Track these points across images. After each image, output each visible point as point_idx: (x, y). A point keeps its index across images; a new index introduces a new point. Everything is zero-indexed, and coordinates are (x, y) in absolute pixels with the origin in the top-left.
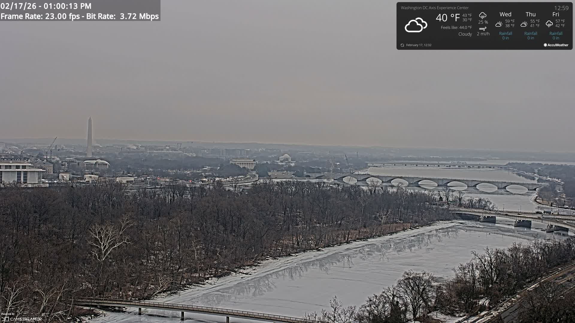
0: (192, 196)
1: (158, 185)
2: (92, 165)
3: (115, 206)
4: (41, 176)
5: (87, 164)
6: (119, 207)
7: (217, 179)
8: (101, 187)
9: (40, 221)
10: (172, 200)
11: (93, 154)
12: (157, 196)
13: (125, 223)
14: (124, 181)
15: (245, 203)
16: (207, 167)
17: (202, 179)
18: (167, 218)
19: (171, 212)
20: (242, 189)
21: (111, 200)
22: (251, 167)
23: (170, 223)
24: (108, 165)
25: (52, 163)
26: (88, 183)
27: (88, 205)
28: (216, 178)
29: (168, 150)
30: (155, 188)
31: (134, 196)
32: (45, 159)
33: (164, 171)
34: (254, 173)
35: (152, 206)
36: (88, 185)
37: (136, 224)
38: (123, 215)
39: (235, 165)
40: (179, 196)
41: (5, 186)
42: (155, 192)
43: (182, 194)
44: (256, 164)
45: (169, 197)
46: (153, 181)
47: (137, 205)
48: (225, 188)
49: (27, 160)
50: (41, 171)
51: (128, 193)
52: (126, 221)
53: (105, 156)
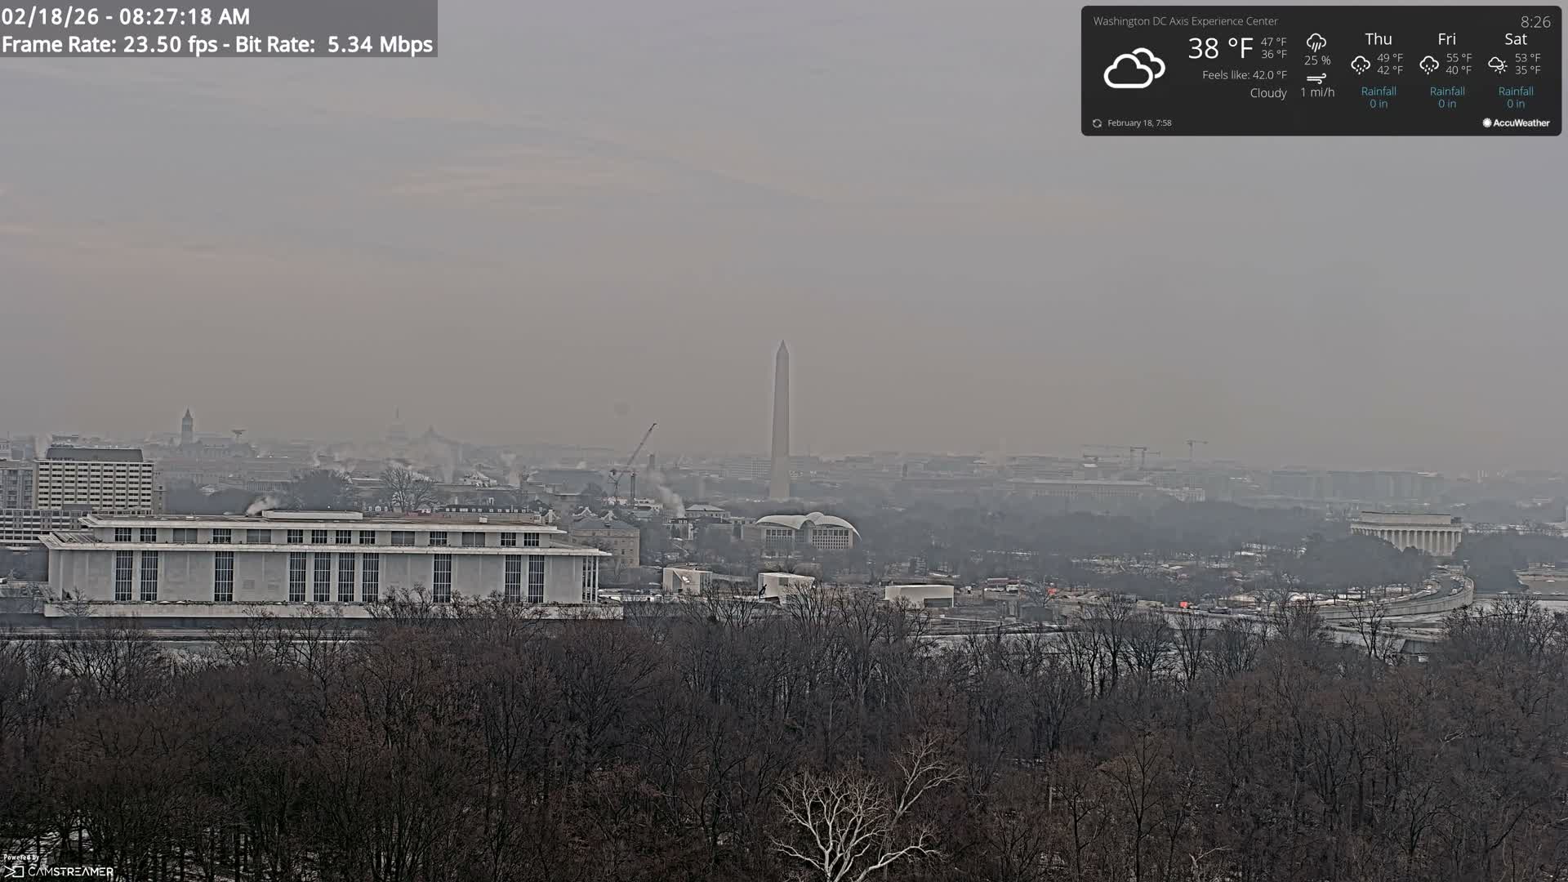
0: (1193, 666)
1: (1052, 621)
2: (790, 533)
3: (877, 702)
4: (594, 573)
5: (772, 528)
6: (894, 706)
7: (1296, 598)
8: (823, 622)
9: (589, 751)
10: (1106, 683)
11: (794, 488)
12: (1046, 663)
13: (917, 773)
14: (916, 601)
15: (1417, 701)
16: (1255, 546)
17: (1231, 598)
18: (1088, 756)
19: (1102, 732)
20: (1404, 640)
21: (865, 678)
22: (1442, 547)
23: (1101, 775)
24: (850, 536)
25: (638, 525)
26: (773, 608)
27: (774, 695)
28: (1291, 594)
29: (1090, 473)
30: (1040, 630)
31: (955, 660)
32: (610, 507)
33: (1074, 561)
34: (1455, 573)
35: (1028, 704)
36: (774, 613)
37: (960, 777)
38: (911, 737)
39: (1372, 536)
40: (1136, 667)
41: (460, 612)
42: (1037, 648)
43: (1147, 657)
44: (1465, 534)
45: (1096, 670)
46: (1029, 601)
47: (967, 698)
48: (1328, 637)
49: (544, 514)
50: (595, 557)
51: (930, 648)
52: (922, 764)
53: (840, 499)
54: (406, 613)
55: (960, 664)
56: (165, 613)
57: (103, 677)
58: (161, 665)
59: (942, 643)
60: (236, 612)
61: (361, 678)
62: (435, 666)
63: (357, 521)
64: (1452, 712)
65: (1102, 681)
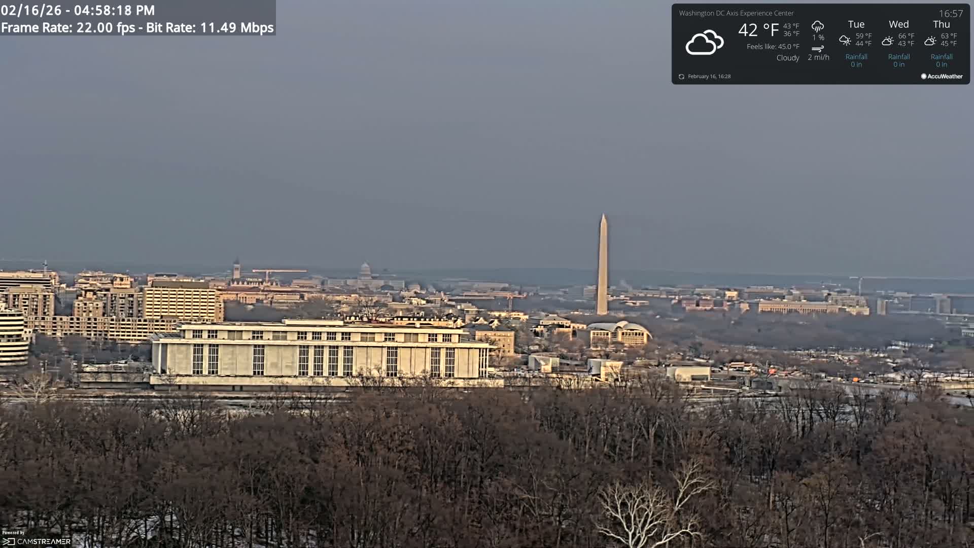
0: (861, 417)
1: (771, 389)
2: (607, 334)
3: (662, 439)
4: (486, 359)
5: (595, 331)
6: (672, 442)
7: (926, 376)
8: (628, 389)
9: (482, 469)
10: (806, 429)
11: (610, 308)
12: (768, 416)
13: (686, 484)
14: (686, 377)
16: (901, 343)
17: (885, 376)
18: (794, 475)
19: (803, 460)
21: (654, 424)
23: (803, 486)
24: (645, 336)
25: (513, 329)
26: (597, 381)
28: (924, 373)
30: (765, 395)
31: (711, 414)
32: (495, 318)
33: (785, 352)
35: (756, 442)
36: (598, 384)
37: (713, 487)
38: (683, 462)
40: (825, 419)
41: (403, 382)
42: (762, 407)
43: (832, 412)
45: (800, 420)
46: (757, 377)
47: (718, 437)
48: (948, 400)
49: (455, 321)
50: (486, 349)
51: (695, 406)
52: (690, 478)
53: (639, 313)
54: (370, 383)
55: (714, 416)
56: (223, 382)
57: (185, 421)
58: (221, 414)
60: (266, 382)
61: (342, 423)
62: (388, 416)
63: (340, 326)
65: (803, 428)
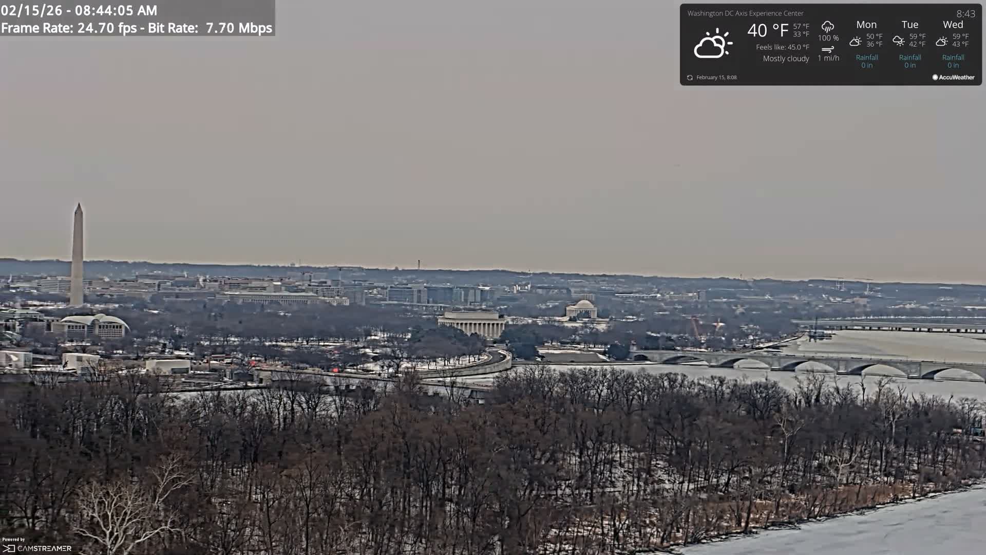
0: (342, 407)
1: (252, 381)
2: (83, 328)
3: (141, 435)
5: (71, 324)
6: (152, 438)
7: (404, 366)
8: (105, 384)
10: (287, 420)
11: (86, 300)
12: (249, 408)
13: (166, 480)
14: (166, 370)
15: (477, 428)
16: (379, 333)
17: (365, 366)
18: (276, 466)
19: (285, 451)
20: (470, 391)
21: (132, 420)
22: (493, 334)
23: (284, 478)
24: (123, 329)
26: (73, 376)
27: (73, 432)
28: (402, 363)
29: (277, 289)
30: (246, 388)
31: (191, 408)
33: (267, 344)
34: (501, 349)
35: (237, 434)
36: (73, 379)
37: (194, 482)
38: (163, 457)
39: (451, 327)
40: (306, 410)
42: (244, 399)
43: (313, 403)
44: (507, 325)
45: (281, 412)
46: (238, 369)
47: (199, 431)
48: (425, 389)
51: (175, 400)
52: (170, 474)
53: (117, 306)
55: (195, 410)
59: (183, 396)
64: (498, 434)
65: (285, 419)
